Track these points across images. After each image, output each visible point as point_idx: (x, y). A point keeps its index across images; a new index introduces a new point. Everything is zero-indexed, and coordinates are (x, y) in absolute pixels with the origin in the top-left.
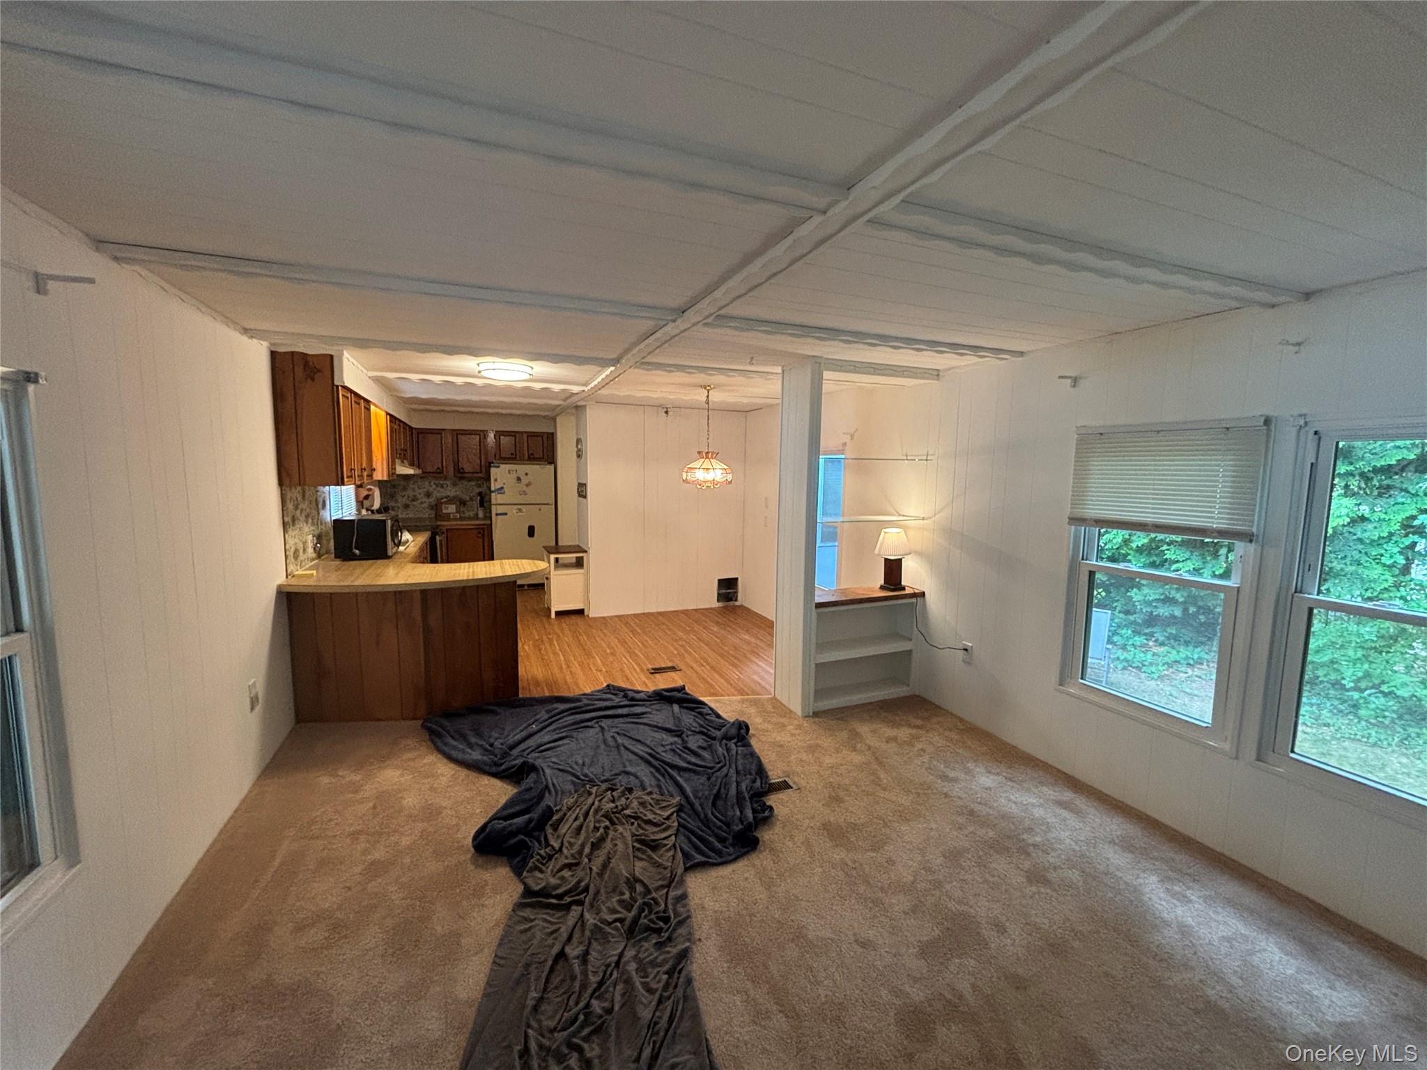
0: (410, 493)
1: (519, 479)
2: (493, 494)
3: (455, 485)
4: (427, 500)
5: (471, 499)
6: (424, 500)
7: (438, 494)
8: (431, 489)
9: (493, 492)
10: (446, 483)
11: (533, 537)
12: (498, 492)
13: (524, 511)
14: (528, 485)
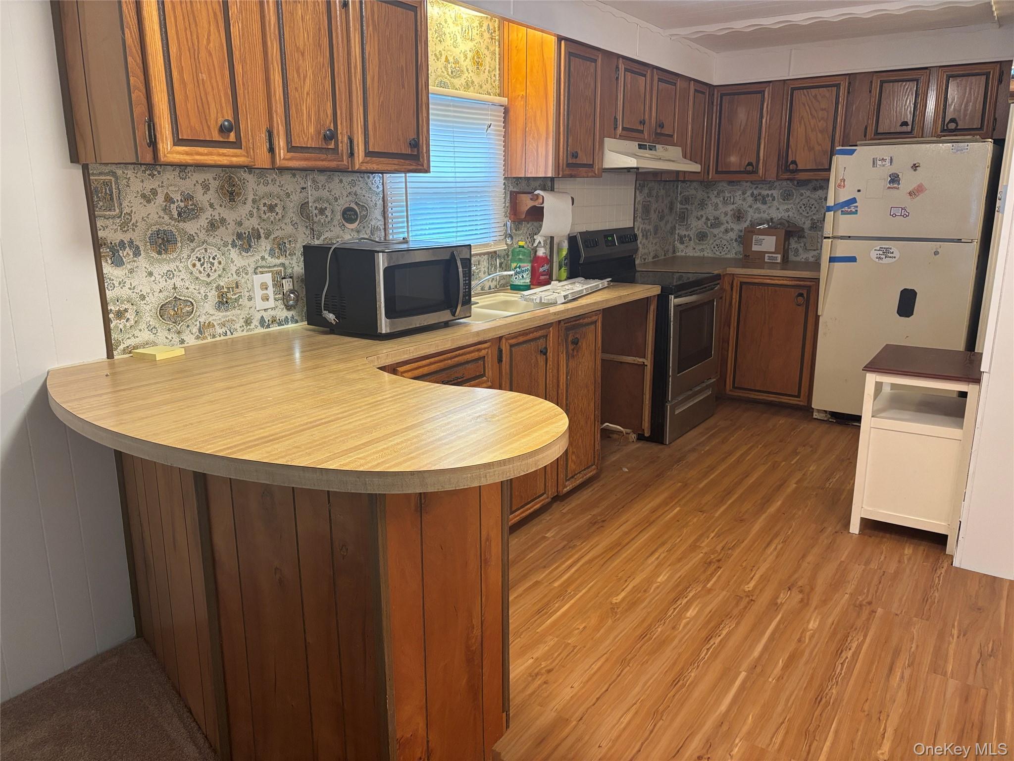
0: (710, 211)
1: (895, 179)
2: (830, 215)
3: (787, 196)
4: (736, 227)
6: (731, 225)
7: (756, 215)
8: (745, 206)
9: (829, 209)
10: (770, 192)
11: (909, 316)
12: (842, 211)
13: (897, 254)
14: (915, 194)
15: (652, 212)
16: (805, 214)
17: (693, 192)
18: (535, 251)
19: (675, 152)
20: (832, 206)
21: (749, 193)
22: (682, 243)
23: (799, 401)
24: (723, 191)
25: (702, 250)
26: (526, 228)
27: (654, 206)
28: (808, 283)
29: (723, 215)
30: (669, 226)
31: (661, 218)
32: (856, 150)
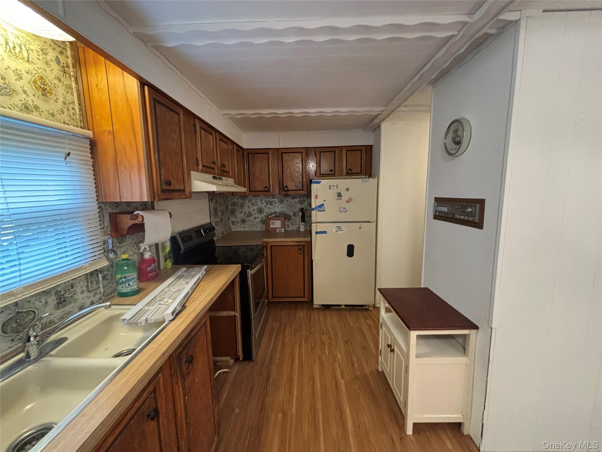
0: (246, 209)
1: (339, 195)
2: (313, 212)
3: (281, 202)
4: (259, 216)
5: (294, 215)
6: (257, 215)
7: (268, 210)
8: (263, 206)
9: (313, 209)
10: (273, 200)
11: (352, 257)
12: (319, 210)
13: (344, 229)
14: (349, 202)
15: (218, 212)
16: (290, 209)
17: (236, 200)
18: (142, 254)
19: (231, 181)
21: (264, 200)
22: (234, 225)
23: (304, 299)
24: (251, 200)
25: (244, 228)
26: (129, 240)
27: (219, 209)
28: (303, 243)
29: (252, 211)
30: (227, 217)
31: (223, 214)
32: (321, 181)
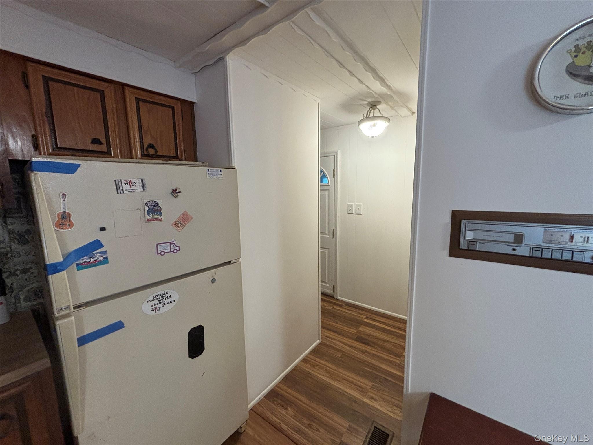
1: (153, 208)
2: (57, 279)
9: (56, 268)
11: (201, 354)
12: (78, 265)
13: (175, 296)
14: (181, 225)
20: (62, 262)
32: (79, 166)
